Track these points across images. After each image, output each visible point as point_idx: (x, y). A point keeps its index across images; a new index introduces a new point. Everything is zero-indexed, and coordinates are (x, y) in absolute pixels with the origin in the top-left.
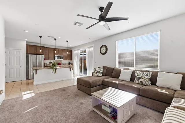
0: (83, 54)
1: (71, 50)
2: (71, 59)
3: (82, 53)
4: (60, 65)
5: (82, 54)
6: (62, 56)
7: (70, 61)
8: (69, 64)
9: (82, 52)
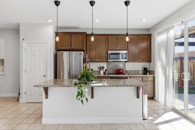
0: (186, 44)
1: (150, 35)
2: (149, 60)
3: (182, 40)
4: (122, 73)
5: (182, 44)
6: (125, 52)
7: (146, 65)
8: (146, 71)
9: (182, 37)
